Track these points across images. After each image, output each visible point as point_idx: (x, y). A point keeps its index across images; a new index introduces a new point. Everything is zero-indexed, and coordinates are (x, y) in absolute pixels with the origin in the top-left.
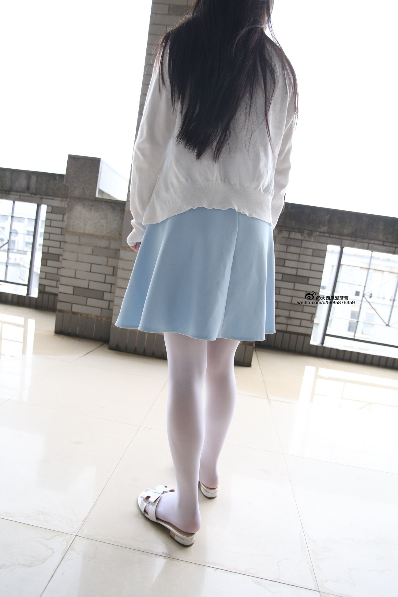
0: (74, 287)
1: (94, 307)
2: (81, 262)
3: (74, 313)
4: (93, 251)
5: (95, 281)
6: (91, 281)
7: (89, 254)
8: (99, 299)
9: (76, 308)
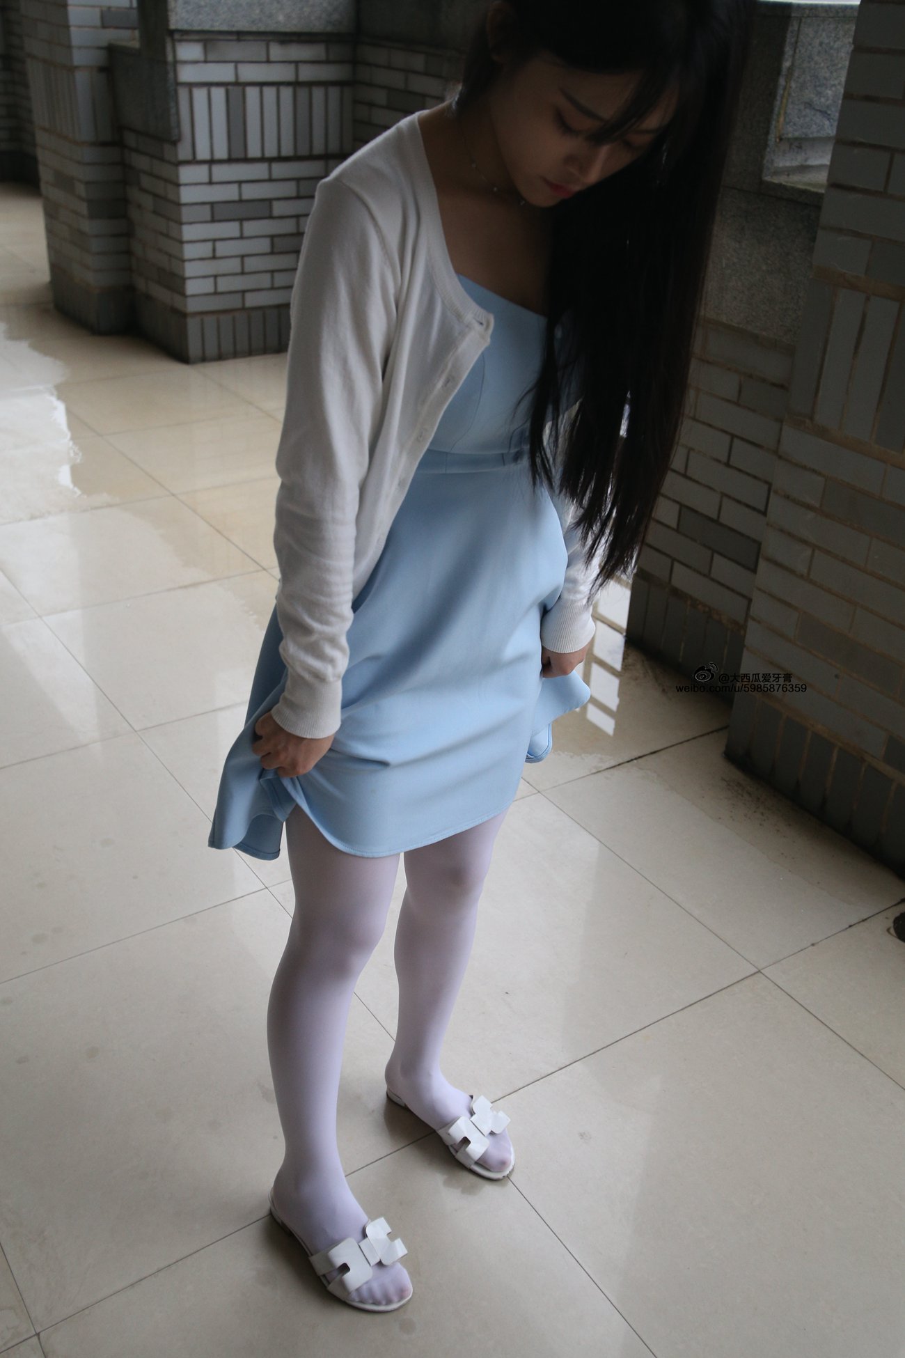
0: (682, 506)
1: (728, 588)
2: (704, 423)
3: (676, 592)
4: (740, 392)
5: (739, 502)
6: (729, 497)
7: (728, 401)
8: (743, 566)
9: (683, 579)
